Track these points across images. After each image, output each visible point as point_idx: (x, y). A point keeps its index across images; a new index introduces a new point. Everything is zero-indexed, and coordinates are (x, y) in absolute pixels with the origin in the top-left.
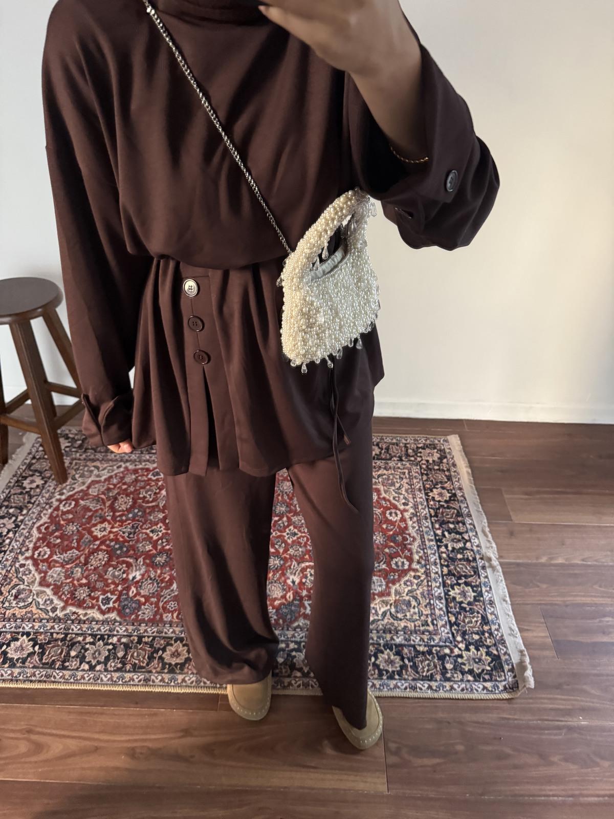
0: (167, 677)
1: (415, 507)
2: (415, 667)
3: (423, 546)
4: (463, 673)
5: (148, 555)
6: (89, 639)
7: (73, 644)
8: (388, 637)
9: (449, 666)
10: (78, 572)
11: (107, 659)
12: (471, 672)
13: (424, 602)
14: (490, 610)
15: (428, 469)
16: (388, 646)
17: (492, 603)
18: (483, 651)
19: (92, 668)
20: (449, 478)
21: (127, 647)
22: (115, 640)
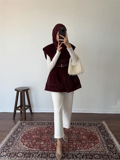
0: (51, 159)
1: (98, 133)
2: (103, 157)
3: (101, 139)
4: (113, 158)
5: (44, 140)
6: (34, 153)
7: (31, 154)
8: (96, 153)
9: (110, 157)
10: (30, 143)
11: (38, 156)
12: (115, 158)
13: (103, 147)
14: (117, 148)
15: (99, 127)
16: (96, 154)
17: (117, 147)
18: (117, 155)
19: (35, 158)
20: (104, 128)
21: (42, 154)
22: (39, 153)
